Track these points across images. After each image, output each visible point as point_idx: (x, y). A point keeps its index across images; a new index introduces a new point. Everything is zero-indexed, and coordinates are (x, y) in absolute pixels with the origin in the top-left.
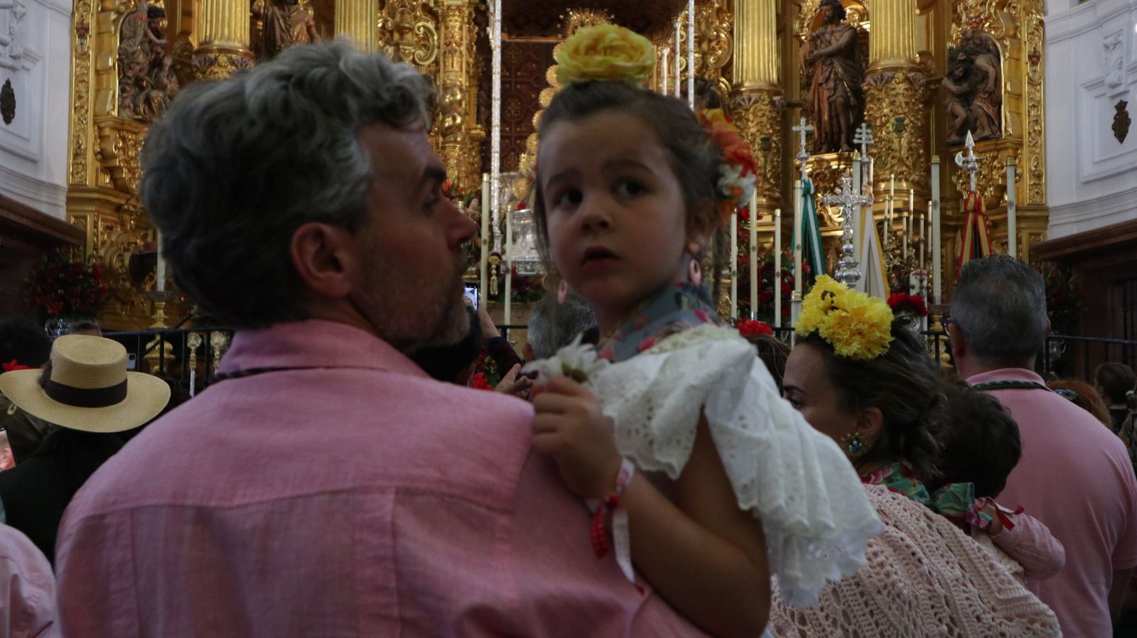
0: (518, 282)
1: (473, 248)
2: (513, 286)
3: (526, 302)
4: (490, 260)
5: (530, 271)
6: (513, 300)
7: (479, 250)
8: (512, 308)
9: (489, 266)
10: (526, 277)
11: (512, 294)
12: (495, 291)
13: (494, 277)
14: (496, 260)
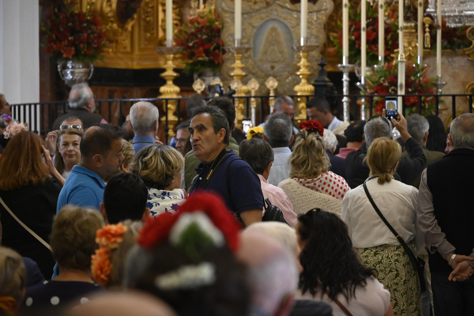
0: (448, 34)
1: (412, 9)
2: (443, 37)
3: (454, 50)
4: (424, 21)
5: (458, 23)
6: (443, 48)
7: (416, 10)
8: (443, 54)
9: (424, 24)
10: (455, 29)
11: (442, 43)
12: (428, 44)
13: (427, 34)
14: (428, 21)
